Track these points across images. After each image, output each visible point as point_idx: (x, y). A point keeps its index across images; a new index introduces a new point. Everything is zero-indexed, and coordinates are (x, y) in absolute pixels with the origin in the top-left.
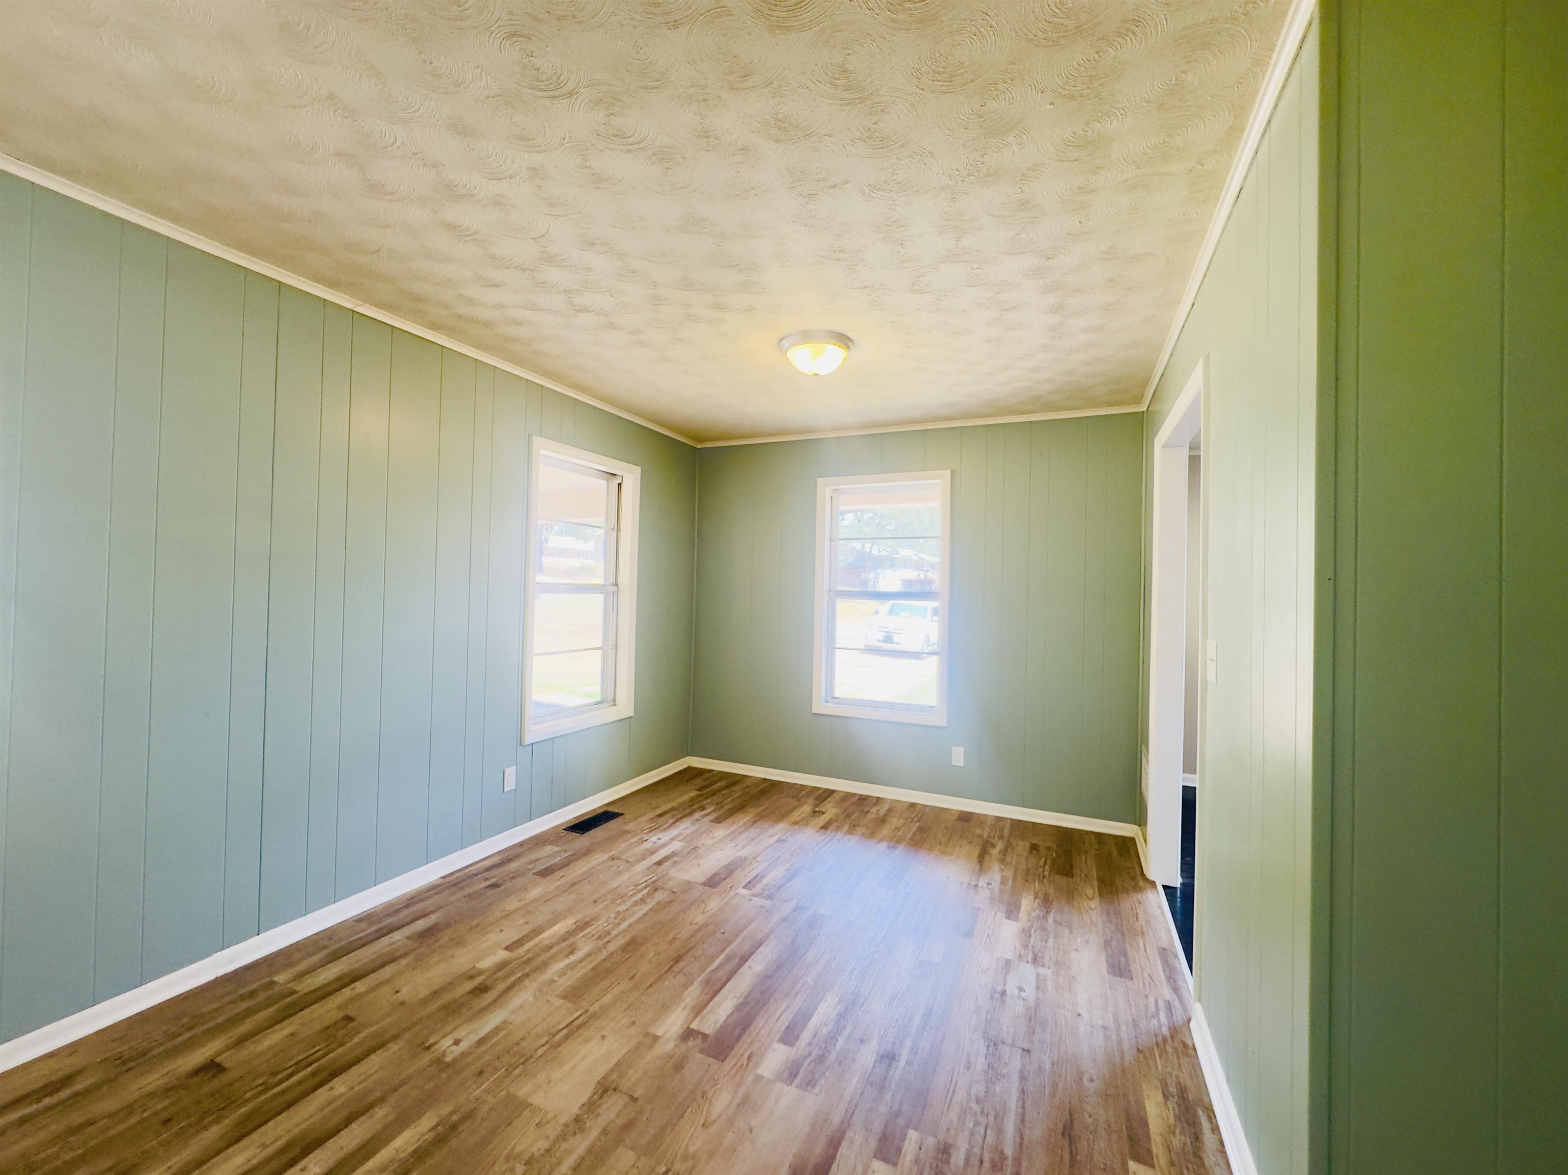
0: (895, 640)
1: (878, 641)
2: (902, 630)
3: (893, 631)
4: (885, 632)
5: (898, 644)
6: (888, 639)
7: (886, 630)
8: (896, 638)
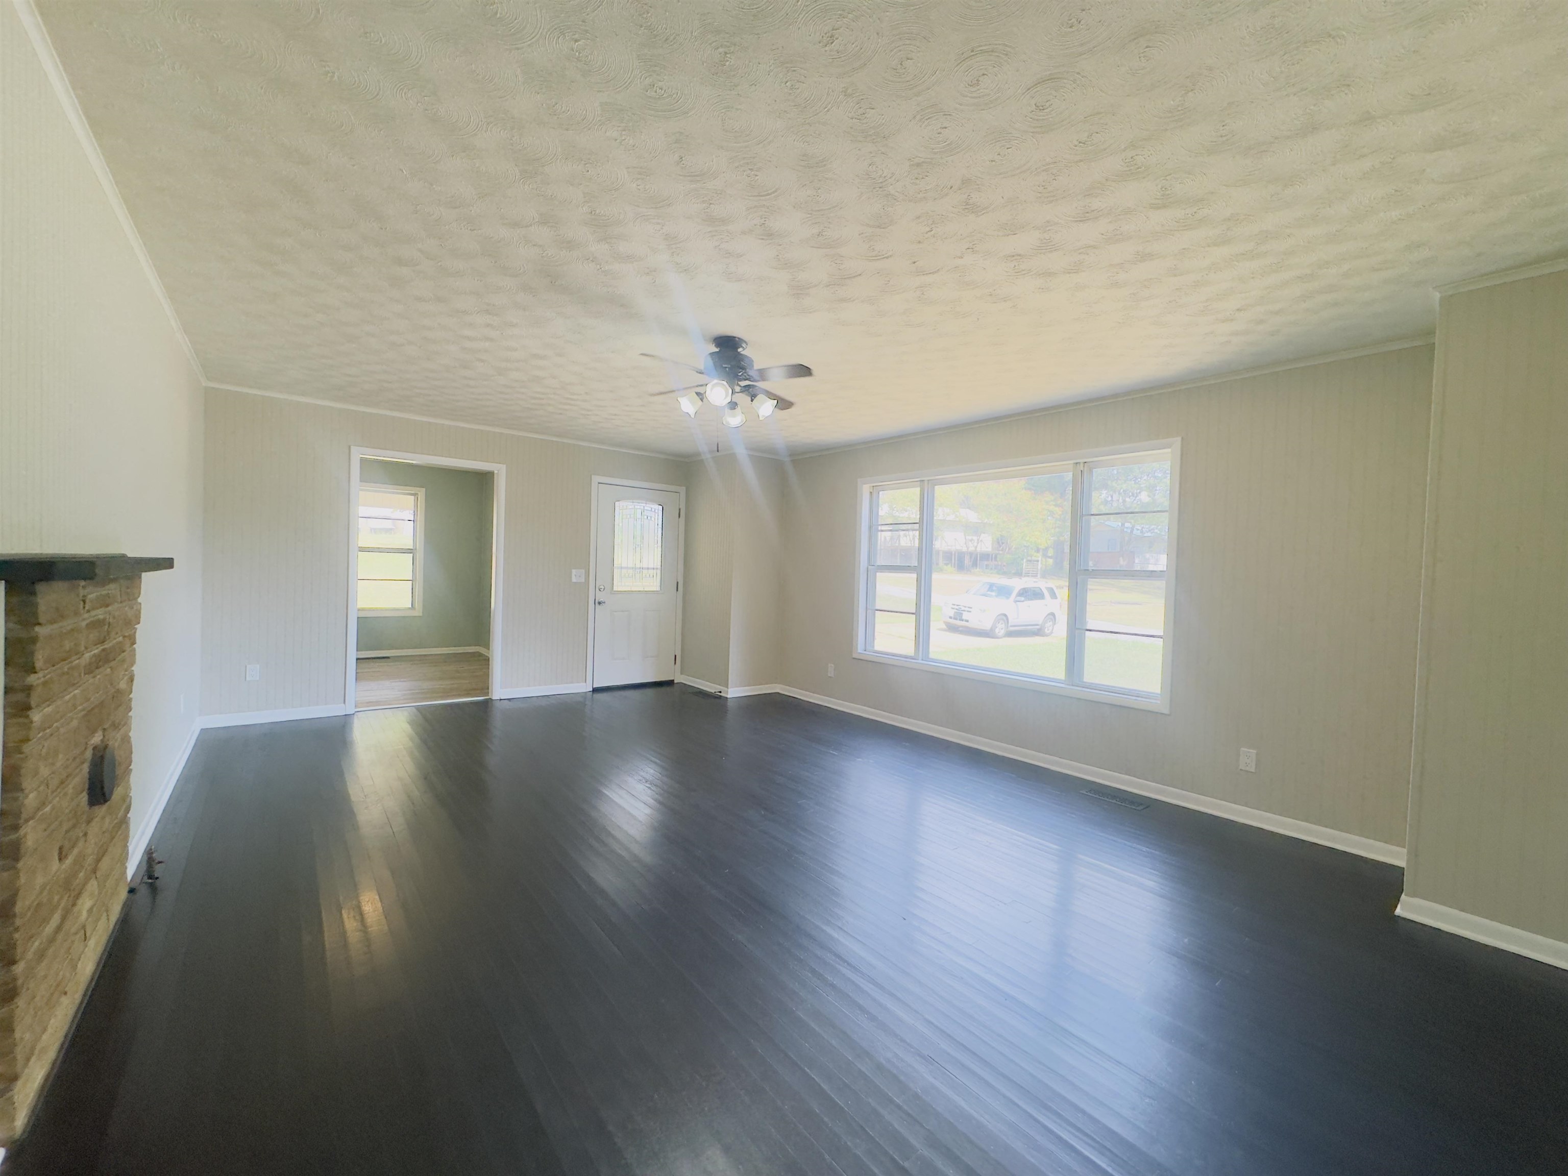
0: (964, 617)
1: (951, 618)
2: (971, 608)
3: (963, 608)
4: (957, 609)
5: (967, 621)
6: (958, 616)
7: (957, 607)
8: (965, 616)
